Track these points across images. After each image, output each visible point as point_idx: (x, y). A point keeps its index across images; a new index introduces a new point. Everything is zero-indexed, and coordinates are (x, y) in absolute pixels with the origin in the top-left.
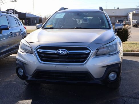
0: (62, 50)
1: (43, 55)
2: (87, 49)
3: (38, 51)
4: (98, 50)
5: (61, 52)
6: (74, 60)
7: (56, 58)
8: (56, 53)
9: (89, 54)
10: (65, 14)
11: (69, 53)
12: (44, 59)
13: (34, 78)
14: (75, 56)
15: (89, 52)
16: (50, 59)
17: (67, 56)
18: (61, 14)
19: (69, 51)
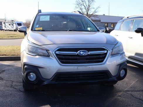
0: (83, 51)
1: (64, 57)
2: (104, 49)
3: (56, 53)
4: (112, 50)
5: (82, 53)
6: (95, 60)
7: (76, 59)
8: (76, 54)
9: (106, 54)
10: (49, 16)
11: (89, 54)
12: (65, 61)
13: (54, 81)
14: (95, 57)
15: (106, 52)
16: (71, 61)
17: (88, 57)
18: (45, 16)
19: (90, 52)
